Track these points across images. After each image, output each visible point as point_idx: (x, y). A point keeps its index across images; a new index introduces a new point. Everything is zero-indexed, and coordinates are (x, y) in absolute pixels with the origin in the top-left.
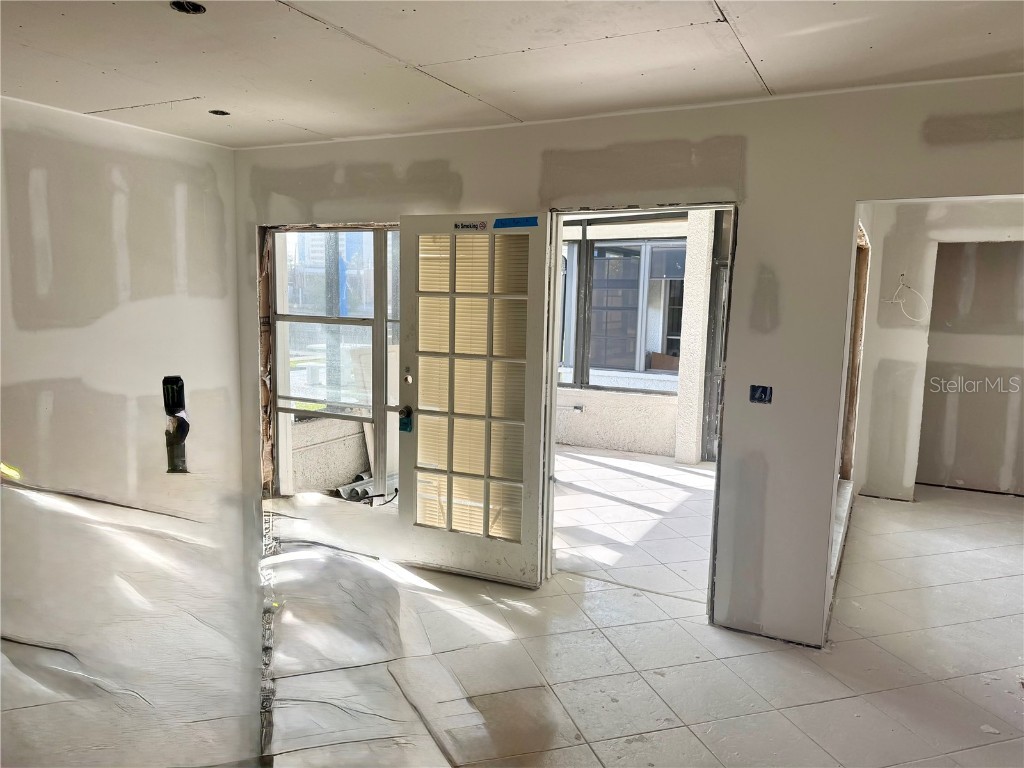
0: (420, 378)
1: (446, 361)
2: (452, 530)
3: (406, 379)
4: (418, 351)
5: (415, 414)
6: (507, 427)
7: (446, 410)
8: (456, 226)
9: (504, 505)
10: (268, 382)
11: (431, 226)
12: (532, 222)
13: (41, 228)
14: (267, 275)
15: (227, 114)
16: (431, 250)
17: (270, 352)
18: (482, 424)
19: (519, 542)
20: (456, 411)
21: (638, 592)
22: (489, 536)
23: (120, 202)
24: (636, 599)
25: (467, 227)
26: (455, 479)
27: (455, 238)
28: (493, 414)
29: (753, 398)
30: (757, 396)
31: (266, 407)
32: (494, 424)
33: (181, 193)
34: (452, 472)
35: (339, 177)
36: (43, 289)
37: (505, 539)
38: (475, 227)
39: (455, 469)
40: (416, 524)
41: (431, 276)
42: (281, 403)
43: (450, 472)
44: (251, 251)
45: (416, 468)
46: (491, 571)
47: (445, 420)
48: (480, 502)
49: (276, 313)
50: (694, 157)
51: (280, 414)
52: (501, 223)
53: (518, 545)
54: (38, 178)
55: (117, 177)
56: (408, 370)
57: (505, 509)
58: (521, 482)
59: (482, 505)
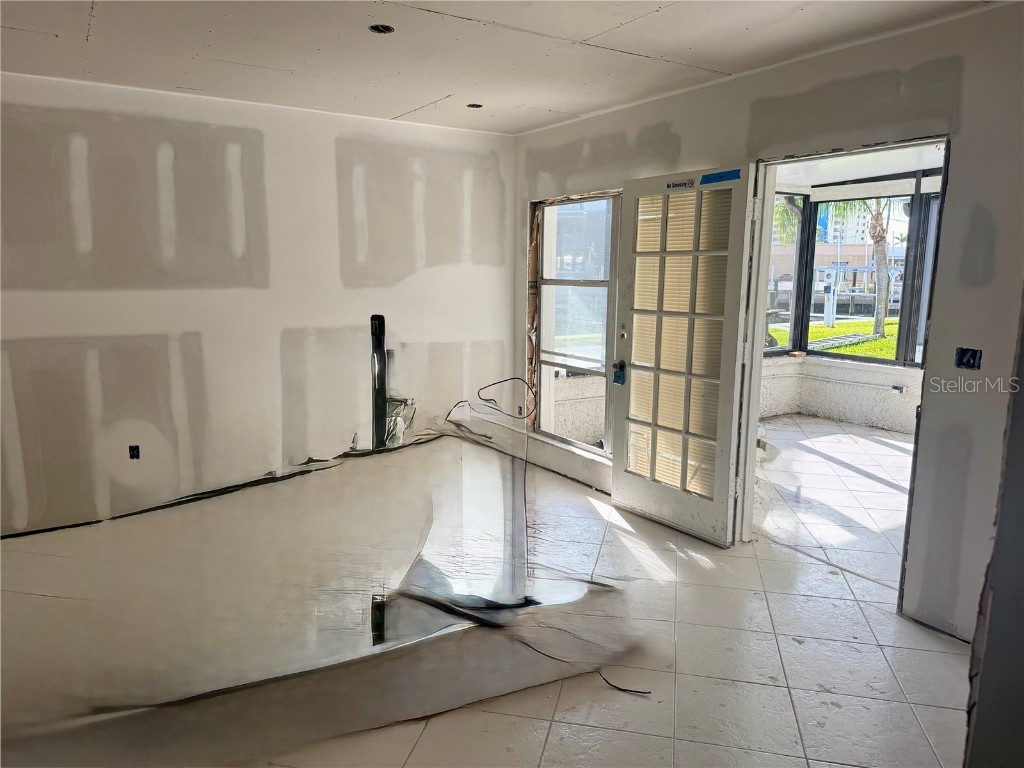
0: (634, 334)
1: (654, 318)
2: (654, 480)
3: (623, 335)
4: (632, 309)
5: (628, 368)
6: (706, 384)
7: (652, 365)
8: (668, 186)
9: (701, 462)
10: (534, 338)
11: (648, 188)
12: (734, 175)
13: (360, 211)
14: (536, 244)
15: (480, 106)
16: (647, 213)
17: (536, 310)
18: (682, 380)
19: (711, 499)
20: (662, 367)
21: (838, 571)
22: (685, 490)
23: (419, 189)
24: (831, 576)
25: (679, 185)
26: (660, 432)
27: (667, 199)
28: (694, 371)
29: (960, 363)
30: (965, 360)
31: (531, 359)
32: (695, 382)
33: (468, 177)
34: (656, 425)
35: (586, 151)
36: (361, 258)
37: (699, 494)
38: (685, 184)
39: (660, 423)
40: (626, 471)
41: (647, 237)
42: (544, 357)
43: (655, 425)
44: (524, 224)
45: (628, 418)
46: (687, 524)
47: (651, 374)
48: (678, 456)
49: (542, 278)
50: (902, 87)
51: (543, 366)
52: (707, 179)
53: (710, 502)
54: (359, 173)
55: (417, 168)
56: (623, 327)
57: (703, 466)
58: (715, 440)
59: (680, 459)
